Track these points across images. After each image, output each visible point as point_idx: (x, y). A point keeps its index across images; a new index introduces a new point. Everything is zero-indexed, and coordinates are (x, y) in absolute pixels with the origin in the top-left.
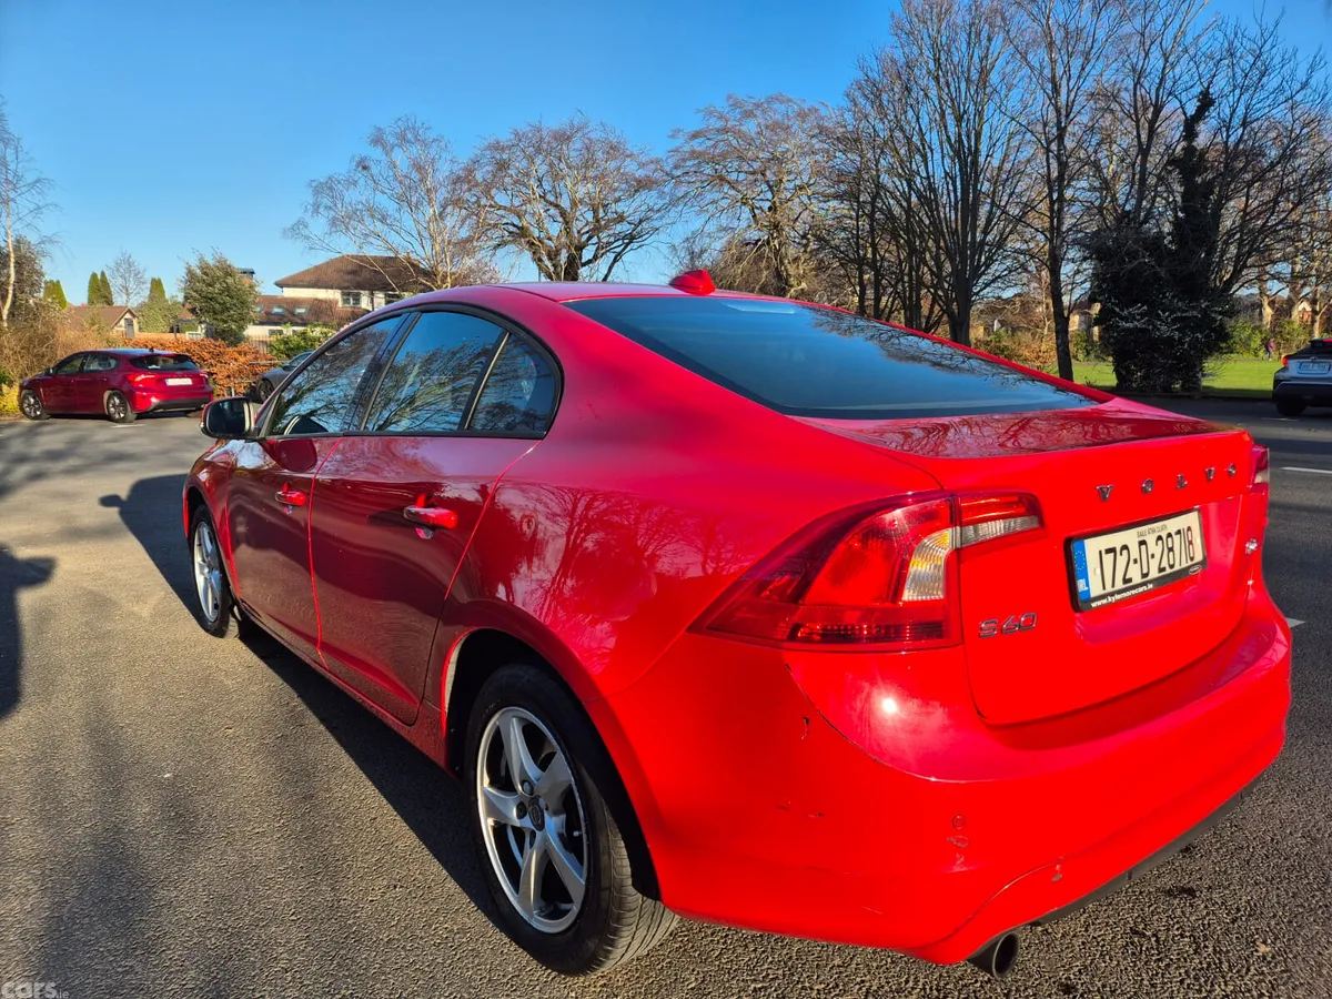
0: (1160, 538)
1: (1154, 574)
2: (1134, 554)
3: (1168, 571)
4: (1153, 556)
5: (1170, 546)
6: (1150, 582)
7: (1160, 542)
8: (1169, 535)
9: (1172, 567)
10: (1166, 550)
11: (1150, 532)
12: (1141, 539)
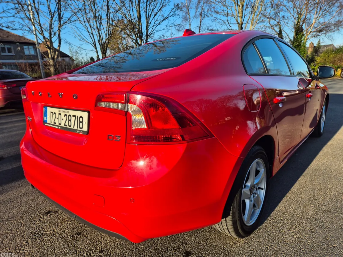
0: (66, 115)
1: (63, 125)
2: (57, 116)
3: (68, 127)
4: (63, 119)
5: (70, 119)
6: (60, 126)
7: (66, 116)
8: (70, 115)
9: (70, 126)
10: (68, 120)
11: (63, 112)
12: (60, 113)
